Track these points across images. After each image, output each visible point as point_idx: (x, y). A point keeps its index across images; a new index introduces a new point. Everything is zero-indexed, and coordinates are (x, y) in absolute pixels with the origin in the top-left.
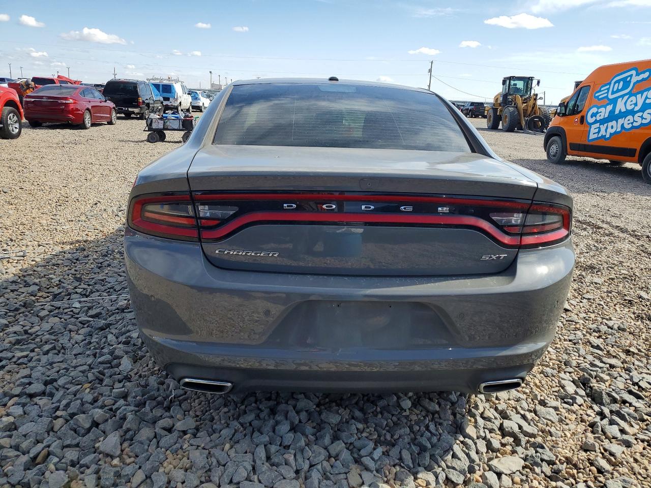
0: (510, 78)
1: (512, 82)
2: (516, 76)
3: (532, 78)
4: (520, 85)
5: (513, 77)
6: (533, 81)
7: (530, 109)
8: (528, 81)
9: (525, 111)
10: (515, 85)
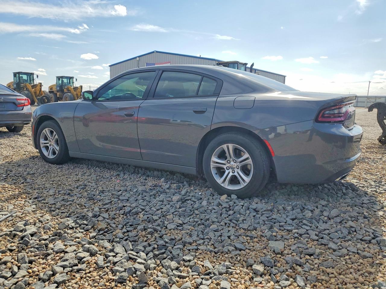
0: (19, 73)
1: (20, 76)
2: (23, 72)
3: (33, 73)
4: (25, 77)
5: (21, 72)
6: (34, 75)
7: (38, 92)
8: (30, 75)
9: (35, 93)
10: (22, 77)
